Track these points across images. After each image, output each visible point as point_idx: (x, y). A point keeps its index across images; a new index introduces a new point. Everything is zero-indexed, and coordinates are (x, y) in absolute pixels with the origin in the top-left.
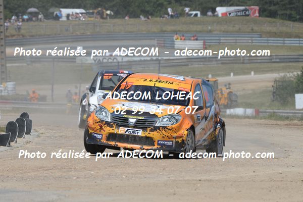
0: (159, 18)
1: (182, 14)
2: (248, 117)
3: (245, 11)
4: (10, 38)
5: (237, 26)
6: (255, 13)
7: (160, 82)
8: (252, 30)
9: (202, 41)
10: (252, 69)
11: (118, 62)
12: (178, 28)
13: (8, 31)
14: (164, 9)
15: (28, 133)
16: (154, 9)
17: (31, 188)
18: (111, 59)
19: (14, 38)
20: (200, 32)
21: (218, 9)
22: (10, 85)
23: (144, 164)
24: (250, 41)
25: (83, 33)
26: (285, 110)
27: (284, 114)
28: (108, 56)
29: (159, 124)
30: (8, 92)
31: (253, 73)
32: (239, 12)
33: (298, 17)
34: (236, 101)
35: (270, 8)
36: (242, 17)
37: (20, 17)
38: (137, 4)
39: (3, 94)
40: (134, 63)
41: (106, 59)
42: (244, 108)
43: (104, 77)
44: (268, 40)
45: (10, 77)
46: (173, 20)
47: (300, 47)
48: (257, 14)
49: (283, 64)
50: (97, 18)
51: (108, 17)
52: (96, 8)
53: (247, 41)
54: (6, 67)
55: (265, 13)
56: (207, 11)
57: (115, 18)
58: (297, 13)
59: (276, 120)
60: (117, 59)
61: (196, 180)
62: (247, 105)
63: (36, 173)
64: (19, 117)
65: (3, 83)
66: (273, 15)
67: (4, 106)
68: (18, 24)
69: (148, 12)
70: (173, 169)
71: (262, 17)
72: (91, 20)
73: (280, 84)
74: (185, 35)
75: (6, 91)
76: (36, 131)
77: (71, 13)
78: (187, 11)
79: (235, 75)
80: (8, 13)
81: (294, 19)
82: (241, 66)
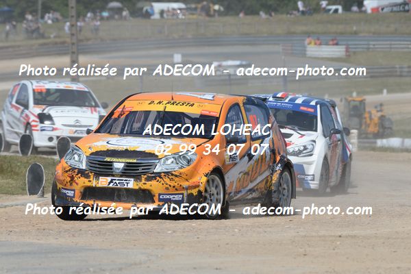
1: (317, 9)
2: (407, 150)
4: (85, 43)
5: (392, 25)
7: (173, 104)
9: (345, 47)
11: (230, 75)
12: (311, 28)
13: (82, 33)
14: (292, 4)
16: (278, 2)
18: (219, 71)
20: (342, 34)
21: (367, 3)
25: (182, 36)
29: (160, 168)
32: (394, 6)
34: (391, 128)
36: (399, 14)
37: (98, 14)
42: (400, 137)
50: (202, 16)
57: (225, 15)
61: (334, 236)
62: (406, 134)
68: (95, 23)
69: (270, 6)
72: (193, 19)
74: (320, 38)
78: (324, 6)
79: (389, 92)
80: (82, 8)
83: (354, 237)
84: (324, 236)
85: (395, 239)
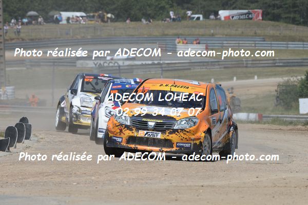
0: (160, 22)
1: (185, 17)
2: (251, 122)
3: (248, 15)
4: (10, 42)
5: (239, 29)
6: (258, 16)
7: (175, 86)
8: (255, 33)
9: (205, 45)
10: (255, 73)
11: (119, 66)
12: (180, 31)
13: (8, 34)
14: (165, 13)
15: (28, 138)
16: (155, 12)
17: (30, 194)
18: (112, 63)
19: (13, 42)
20: (203, 35)
21: (221, 12)
22: (9, 89)
23: (146, 169)
24: (253, 45)
25: (84, 37)
26: (288, 114)
27: (287, 119)
28: (109, 60)
29: (178, 127)
30: (7, 97)
31: (256, 77)
32: (242, 15)
33: (302, 20)
34: (239, 106)
35: (273, 11)
36: (245, 21)
37: (20, 20)
38: (138, 7)
39: (2, 98)
40: (134, 67)
41: (106, 63)
42: (247, 112)
43: (86, 80)
44: (271, 44)
45: (9, 81)
46: (175, 23)
47: (304, 50)
48: (260, 18)
49: (287, 68)
50: (98, 22)
51: (109, 20)
52: (96, 11)
53: (250, 45)
54: (5, 71)
55: (269, 17)
56: (210, 15)
57: (116, 21)
58: (300, 16)
59: (280, 124)
60: (118, 64)
61: (198, 186)
62: (250, 110)
63: (35, 179)
64: (18, 122)
65: (2, 88)
66: (276, 18)
67: (4, 110)
68: (18, 27)
69: (149, 15)
70: (175, 174)
71: (265, 20)
72: (92, 24)
73: (284, 88)
74: (187, 39)
75: (5, 96)
76: (36, 136)
77: (71, 17)
78: (189, 15)
79: (238, 79)
80: (7, 16)
81: (298, 22)
82: (244, 70)
83: (213, 186)
84: (190, 186)
85: (243, 187)
